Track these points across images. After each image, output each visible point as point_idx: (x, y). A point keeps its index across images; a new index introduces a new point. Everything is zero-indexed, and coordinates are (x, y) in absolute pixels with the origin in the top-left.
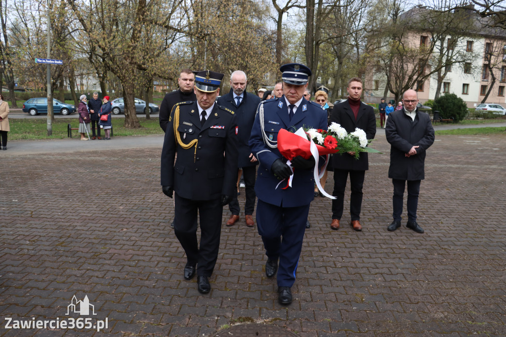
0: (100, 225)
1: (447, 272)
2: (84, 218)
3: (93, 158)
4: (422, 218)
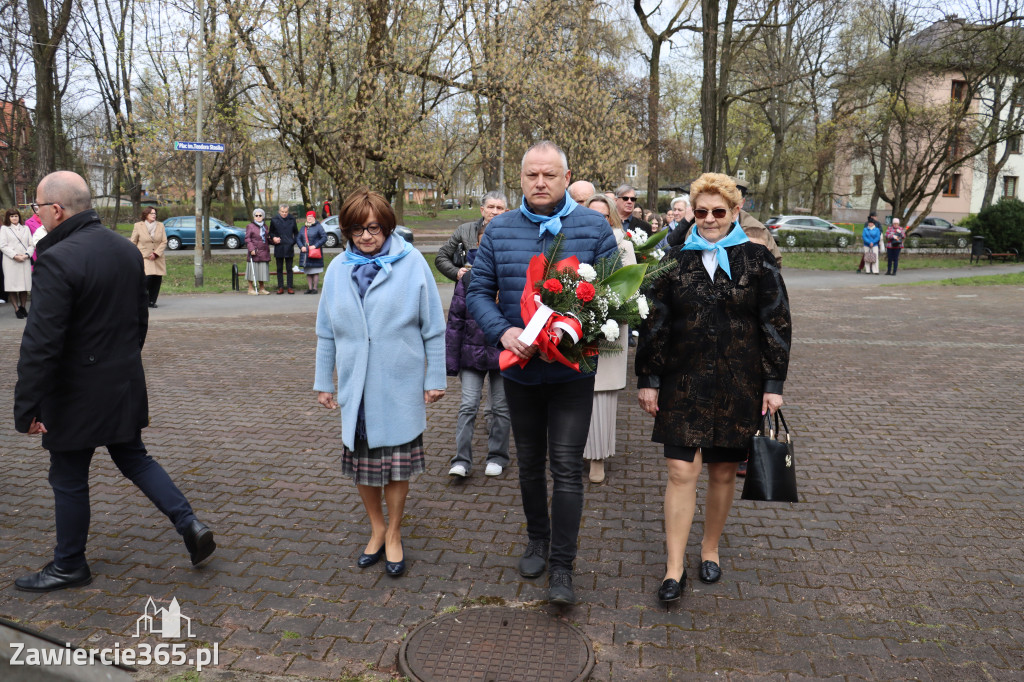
0: (266, 441)
1: (900, 538)
2: (239, 429)
3: (272, 327)
4: (882, 442)
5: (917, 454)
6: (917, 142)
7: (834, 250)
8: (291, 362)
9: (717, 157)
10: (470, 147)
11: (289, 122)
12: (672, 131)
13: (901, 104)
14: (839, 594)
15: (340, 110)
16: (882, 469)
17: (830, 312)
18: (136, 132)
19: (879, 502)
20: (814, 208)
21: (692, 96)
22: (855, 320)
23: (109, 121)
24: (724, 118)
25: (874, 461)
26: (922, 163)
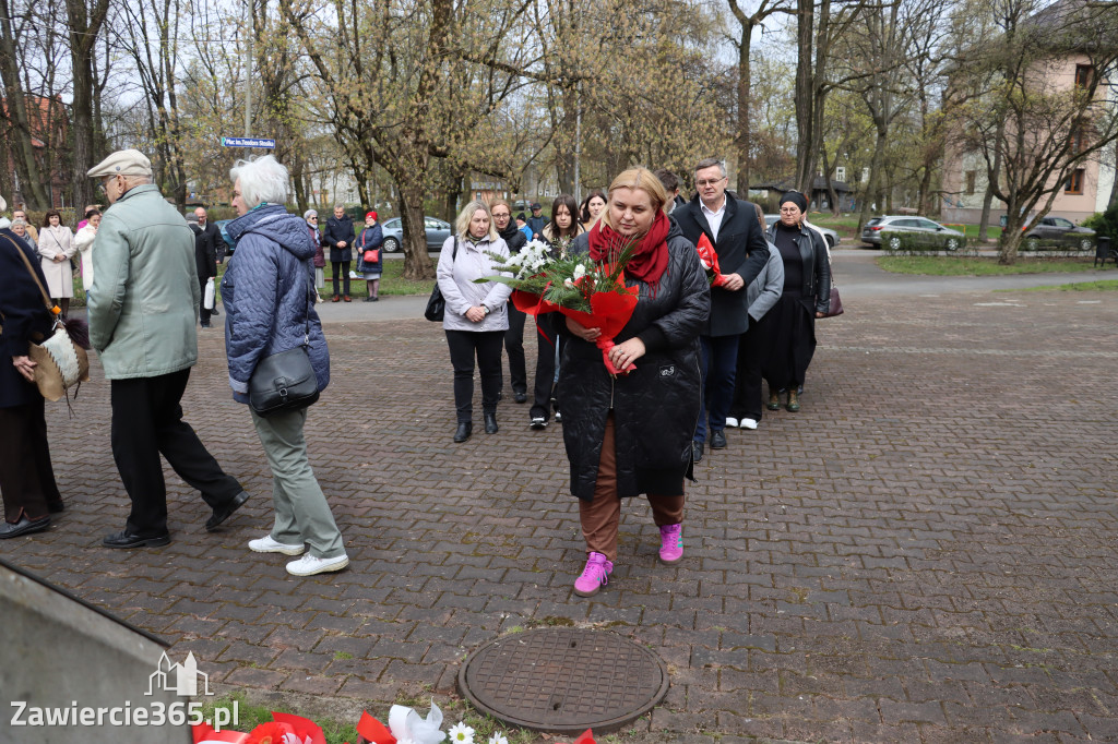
4: (989, 457)
5: (1027, 470)
6: (1036, 133)
7: (942, 253)
8: (347, 373)
9: (813, 151)
10: (543, 143)
11: (344, 115)
12: (764, 124)
13: (1018, 92)
14: (937, 617)
15: (400, 103)
16: (989, 485)
17: (936, 319)
18: (180, 128)
19: (984, 520)
20: (920, 208)
21: (787, 85)
22: (963, 327)
23: (152, 117)
24: (820, 108)
25: (980, 477)
26: (1040, 156)
